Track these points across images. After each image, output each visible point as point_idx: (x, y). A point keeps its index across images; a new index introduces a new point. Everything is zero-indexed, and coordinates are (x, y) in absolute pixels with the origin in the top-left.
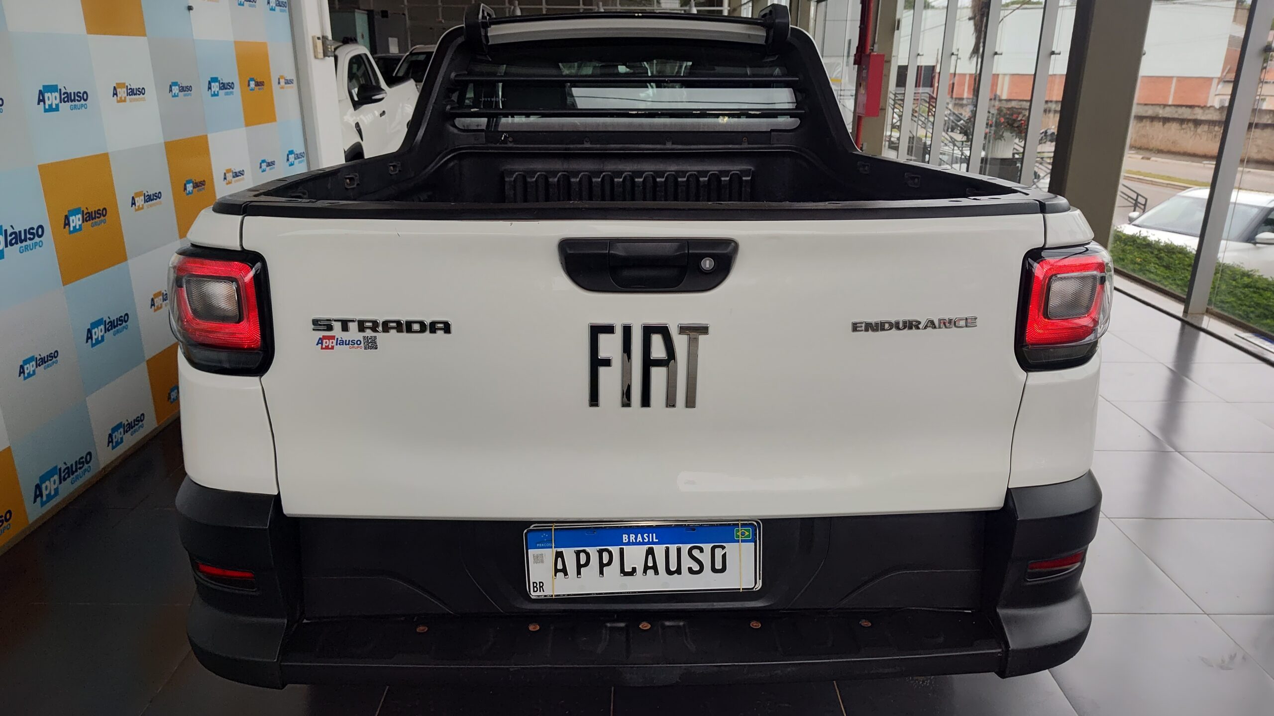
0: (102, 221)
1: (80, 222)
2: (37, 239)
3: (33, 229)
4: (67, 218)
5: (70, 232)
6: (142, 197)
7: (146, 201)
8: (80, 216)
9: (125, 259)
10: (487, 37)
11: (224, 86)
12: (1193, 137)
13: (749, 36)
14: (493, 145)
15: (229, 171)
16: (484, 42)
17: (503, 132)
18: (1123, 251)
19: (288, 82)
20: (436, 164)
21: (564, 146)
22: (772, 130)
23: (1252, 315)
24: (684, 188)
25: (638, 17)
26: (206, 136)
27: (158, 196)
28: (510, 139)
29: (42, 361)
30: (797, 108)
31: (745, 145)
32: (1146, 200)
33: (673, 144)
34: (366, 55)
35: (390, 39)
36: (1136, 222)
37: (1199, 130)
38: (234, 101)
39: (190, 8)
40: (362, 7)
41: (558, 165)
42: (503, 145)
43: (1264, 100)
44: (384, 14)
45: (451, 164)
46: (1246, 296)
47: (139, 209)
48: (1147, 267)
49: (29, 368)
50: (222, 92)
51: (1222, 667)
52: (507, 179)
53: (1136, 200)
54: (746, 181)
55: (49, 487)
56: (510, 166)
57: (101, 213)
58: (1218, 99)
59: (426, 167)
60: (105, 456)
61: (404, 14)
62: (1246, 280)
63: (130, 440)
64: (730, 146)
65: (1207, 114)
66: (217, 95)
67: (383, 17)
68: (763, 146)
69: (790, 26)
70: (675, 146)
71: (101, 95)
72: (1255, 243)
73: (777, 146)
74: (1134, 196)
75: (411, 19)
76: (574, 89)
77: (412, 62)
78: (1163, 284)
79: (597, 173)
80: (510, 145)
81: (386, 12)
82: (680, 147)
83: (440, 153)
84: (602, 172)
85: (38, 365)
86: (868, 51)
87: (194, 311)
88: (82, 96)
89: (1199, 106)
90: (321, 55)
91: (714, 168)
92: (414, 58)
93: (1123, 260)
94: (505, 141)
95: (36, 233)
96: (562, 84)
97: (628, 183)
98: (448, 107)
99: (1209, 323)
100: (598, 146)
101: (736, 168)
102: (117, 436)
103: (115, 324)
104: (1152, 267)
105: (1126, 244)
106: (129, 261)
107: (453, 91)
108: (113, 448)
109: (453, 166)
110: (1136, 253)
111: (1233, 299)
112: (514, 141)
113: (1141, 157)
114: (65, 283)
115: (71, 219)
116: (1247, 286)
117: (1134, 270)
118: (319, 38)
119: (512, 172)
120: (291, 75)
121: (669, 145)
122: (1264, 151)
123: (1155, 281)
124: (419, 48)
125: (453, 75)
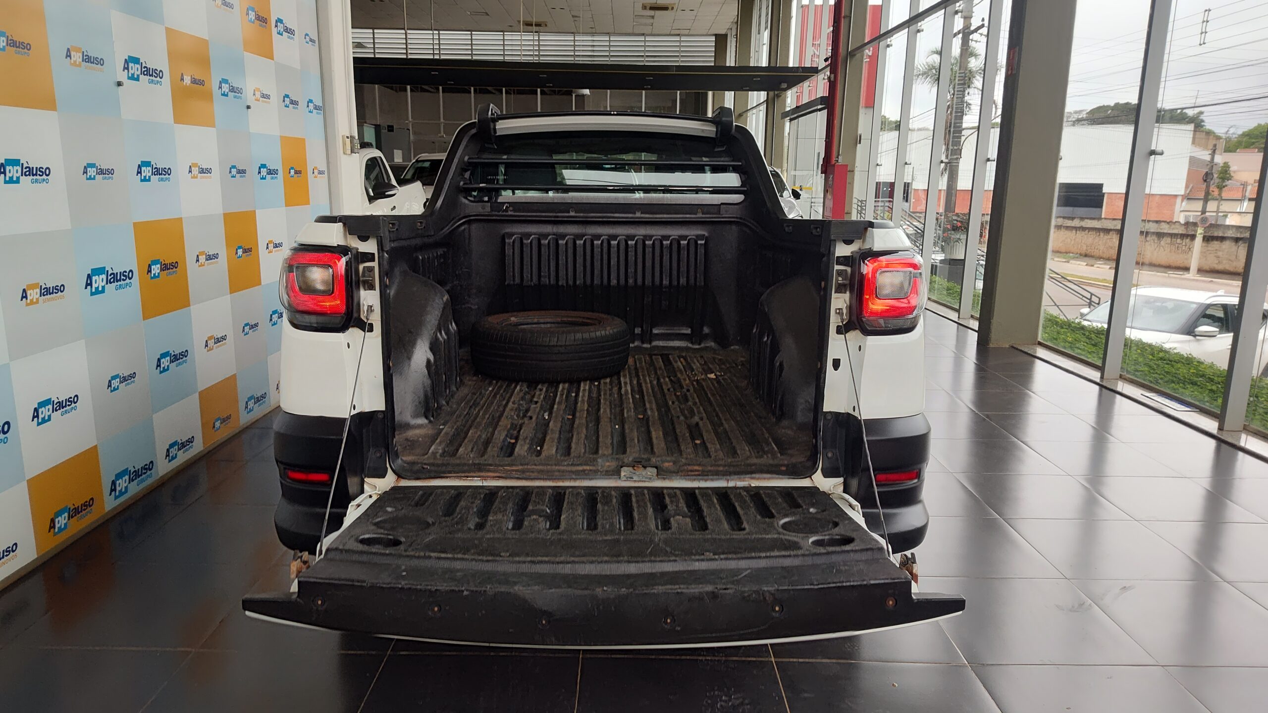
0: (174, 272)
1: (159, 271)
2: (128, 281)
3: (126, 272)
4: (150, 266)
5: (152, 278)
6: (204, 256)
7: (207, 260)
8: (159, 266)
9: (189, 305)
10: (495, 130)
11: (270, 172)
12: (1157, 249)
13: (703, 131)
14: (497, 213)
15: (271, 242)
16: (493, 134)
17: (504, 203)
18: (1058, 333)
19: (321, 173)
20: (452, 226)
21: (554, 214)
22: (722, 204)
23: (1160, 381)
24: (651, 249)
25: (614, 115)
26: (255, 211)
27: (215, 256)
28: (511, 208)
29: (124, 379)
30: (742, 186)
31: (700, 215)
32: (1100, 299)
33: (641, 213)
34: (380, 157)
35: (395, 151)
36: (1087, 317)
37: (1162, 243)
38: (277, 185)
39: (248, 107)
40: (368, 121)
41: (548, 229)
42: (504, 213)
43: (1226, 216)
44: (391, 128)
45: (463, 228)
46: (1158, 365)
47: (202, 265)
48: (1077, 345)
49: (115, 383)
50: (268, 177)
51: (1071, 611)
52: (507, 241)
53: (1090, 299)
54: (701, 244)
55: (122, 484)
56: (509, 229)
57: (174, 265)
58: (1182, 215)
59: (442, 229)
60: (163, 468)
61: (409, 130)
62: (1161, 355)
63: (183, 457)
64: (688, 216)
65: (1173, 229)
66: (265, 179)
67: (389, 131)
68: (714, 216)
69: (734, 124)
70: (643, 215)
71: (180, 171)
72: (1195, 336)
73: (726, 215)
74: (1088, 296)
75: (415, 133)
76: (564, 171)
77: (418, 168)
78: (1087, 357)
79: (580, 236)
80: (510, 213)
81: (392, 127)
82: (647, 216)
83: (453, 219)
84: (584, 236)
85: (121, 382)
86: (833, 162)
87: (300, 288)
88: (167, 172)
89: (1165, 222)
90: (349, 152)
91: (674, 232)
92: (420, 165)
93: (1056, 339)
94: (506, 211)
95: (127, 275)
96: (552, 166)
97: (605, 244)
98: (462, 183)
99: (1122, 387)
100: (582, 215)
101: (692, 232)
102: (173, 451)
103: (178, 357)
104: (1081, 345)
105: (1062, 328)
106: (192, 307)
107: (466, 171)
108: (170, 461)
109: (465, 229)
110: (1069, 334)
111: (1146, 369)
112: (514, 210)
113: (1109, 267)
114: (145, 318)
115: (153, 267)
116: (1161, 359)
117: (1065, 348)
118: (348, 137)
119: (511, 235)
120: (323, 167)
121: (638, 215)
122: (1224, 262)
123: (1081, 354)
124: (424, 156)
125: (466, 158)
